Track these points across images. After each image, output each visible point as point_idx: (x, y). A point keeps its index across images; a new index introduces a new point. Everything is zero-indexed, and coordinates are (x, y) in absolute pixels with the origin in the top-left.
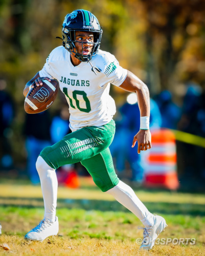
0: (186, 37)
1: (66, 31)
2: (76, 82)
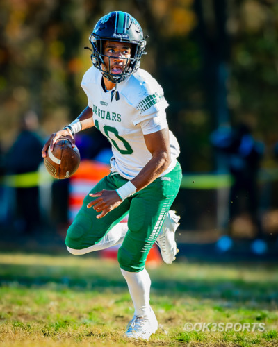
1: (93, 40)
2: (106, 113)
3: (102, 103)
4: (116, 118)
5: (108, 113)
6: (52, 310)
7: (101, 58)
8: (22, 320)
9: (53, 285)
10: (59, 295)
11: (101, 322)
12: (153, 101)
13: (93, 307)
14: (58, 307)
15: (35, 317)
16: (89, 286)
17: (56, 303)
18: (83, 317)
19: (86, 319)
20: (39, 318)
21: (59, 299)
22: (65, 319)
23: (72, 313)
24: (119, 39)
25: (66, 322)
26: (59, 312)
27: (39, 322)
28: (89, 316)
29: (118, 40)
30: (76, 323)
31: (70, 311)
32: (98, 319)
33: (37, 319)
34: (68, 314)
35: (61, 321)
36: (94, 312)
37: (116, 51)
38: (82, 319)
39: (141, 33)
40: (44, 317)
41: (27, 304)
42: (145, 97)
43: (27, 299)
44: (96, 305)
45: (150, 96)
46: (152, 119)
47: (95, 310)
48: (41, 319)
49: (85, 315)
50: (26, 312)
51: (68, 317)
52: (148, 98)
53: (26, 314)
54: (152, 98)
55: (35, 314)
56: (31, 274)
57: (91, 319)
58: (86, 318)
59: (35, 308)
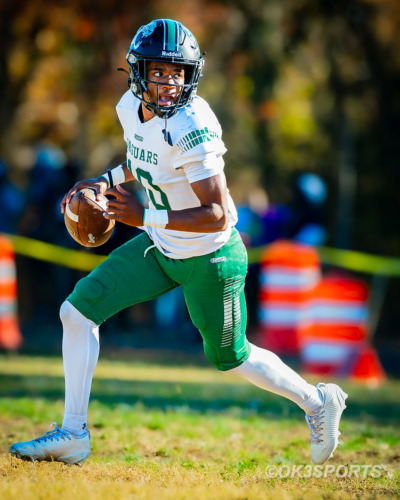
0: (36, 56)
1: (133, 59)
2: (140, 152)
3: (137, 137)
4: (152, 159)
5: (143, 151)
6: (234, 445)
7: (144, 85)
8: (194, 459)
9: (236, 410)
10: (245, 424)
11: (301, 462)
12: (200, 138)
13: (291, 441)
14: (243, 441)
15: (212, 454)
16: (286, 411)
17: (241, 435)
18: (276, 454)
19: (280, 457)
20: (217, 455)
21: (245, 430)
22: (251, 457)
23: (262, 449)
24: (170, 59)
25: (253, 461)
26: (245, 447)
27: (216, 461)
28: (285, 453)
29: (168, 60)
30: (267, 462)
31: (259, 446)
32: (298, 458)
33: (214, 457)
34: (257, 450)
35: (246, 460)
36: (292, 448)
37: (165, 74)
38: (276, 457)
39: (198, 49)
40: (223, 455)
41: (200, 437)
42: (190, 131)
43: (200, 429)
44: (295, 438)
45: (197, 131)
46: (201, 163)
47: (293, 444)
48: (219, 457)
49: (280, 452)
50: (198, 448)
51: (256, 454)
52: (193, 133)
53: (199, 451)
54: (199, 134)
55: (212, 450)
56: (206, 395)
57: (287, 458)
58: (282, 455)
59: (211, 442)
